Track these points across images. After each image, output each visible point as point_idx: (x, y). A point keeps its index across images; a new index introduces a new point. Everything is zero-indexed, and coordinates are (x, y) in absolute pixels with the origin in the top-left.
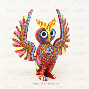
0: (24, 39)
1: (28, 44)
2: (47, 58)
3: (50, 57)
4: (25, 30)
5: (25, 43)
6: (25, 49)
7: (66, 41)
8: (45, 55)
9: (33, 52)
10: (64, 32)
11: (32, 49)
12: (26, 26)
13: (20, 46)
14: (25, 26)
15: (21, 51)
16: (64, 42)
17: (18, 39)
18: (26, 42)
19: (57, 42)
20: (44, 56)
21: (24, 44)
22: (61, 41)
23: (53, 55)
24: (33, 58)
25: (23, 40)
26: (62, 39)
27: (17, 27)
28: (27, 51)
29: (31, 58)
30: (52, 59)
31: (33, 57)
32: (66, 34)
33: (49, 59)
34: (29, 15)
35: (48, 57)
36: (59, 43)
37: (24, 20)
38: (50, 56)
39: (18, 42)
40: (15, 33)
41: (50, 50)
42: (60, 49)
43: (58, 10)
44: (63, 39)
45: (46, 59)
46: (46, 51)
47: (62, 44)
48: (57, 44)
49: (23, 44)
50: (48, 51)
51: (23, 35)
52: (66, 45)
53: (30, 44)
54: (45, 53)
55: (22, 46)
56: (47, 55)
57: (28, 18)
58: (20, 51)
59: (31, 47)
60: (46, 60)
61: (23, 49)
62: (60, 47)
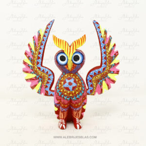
0: (38, 63)
1: (43, 71)
2: (65, 96)
3: (70, 94)
4: (40, 50)
5: (39, 68)
6: (38, 78)
7: (110, 72)
8: (62, 90)
9: (50, 84)
10: (105, 58)
11: (49, 79)
12: (42, 44)
13: (31, 73)
14: (40, 44)
15: (33, 80)
16: (107, 74)
17: (29, 62)
18: (41, 67)
19: (91, 72)
20: (60, 92)
21: (38, 70)
22: (99, 72)
23: (73, 92)
24: (50, 93)
25: (36, 64)
26: (102, 68)
27: (29, 45)
28: (41, 81)
29: (47, 92)
30: (73, 98)
31: (49, 91)
32: (111, 61)
33: (68, 97)
34: (47, 28)
35: (66, 94)
36: (95, 74)
37: (39, 35)
38: (69, 92)
39: (29, 67)
40: (26, 54)
41: (70, 84)
42: (97, 84)
43: (97, 23)
44: (104, 69)
45: (62, 96)
46: (64, 84)
47: (102, 76)
48: (91, 76)
49: (36, 71)
50: (66, 85)
51: (36, 58)
52: (109, 78)
53: (46, 72)
54: (62, 87)
55: (34, 73)
56: (65, 90)
57: (46, 32)
58: (31, 79)
59: (47, 76)
60: (64, 98)
61: (36, 77)
62: (98, 81)
